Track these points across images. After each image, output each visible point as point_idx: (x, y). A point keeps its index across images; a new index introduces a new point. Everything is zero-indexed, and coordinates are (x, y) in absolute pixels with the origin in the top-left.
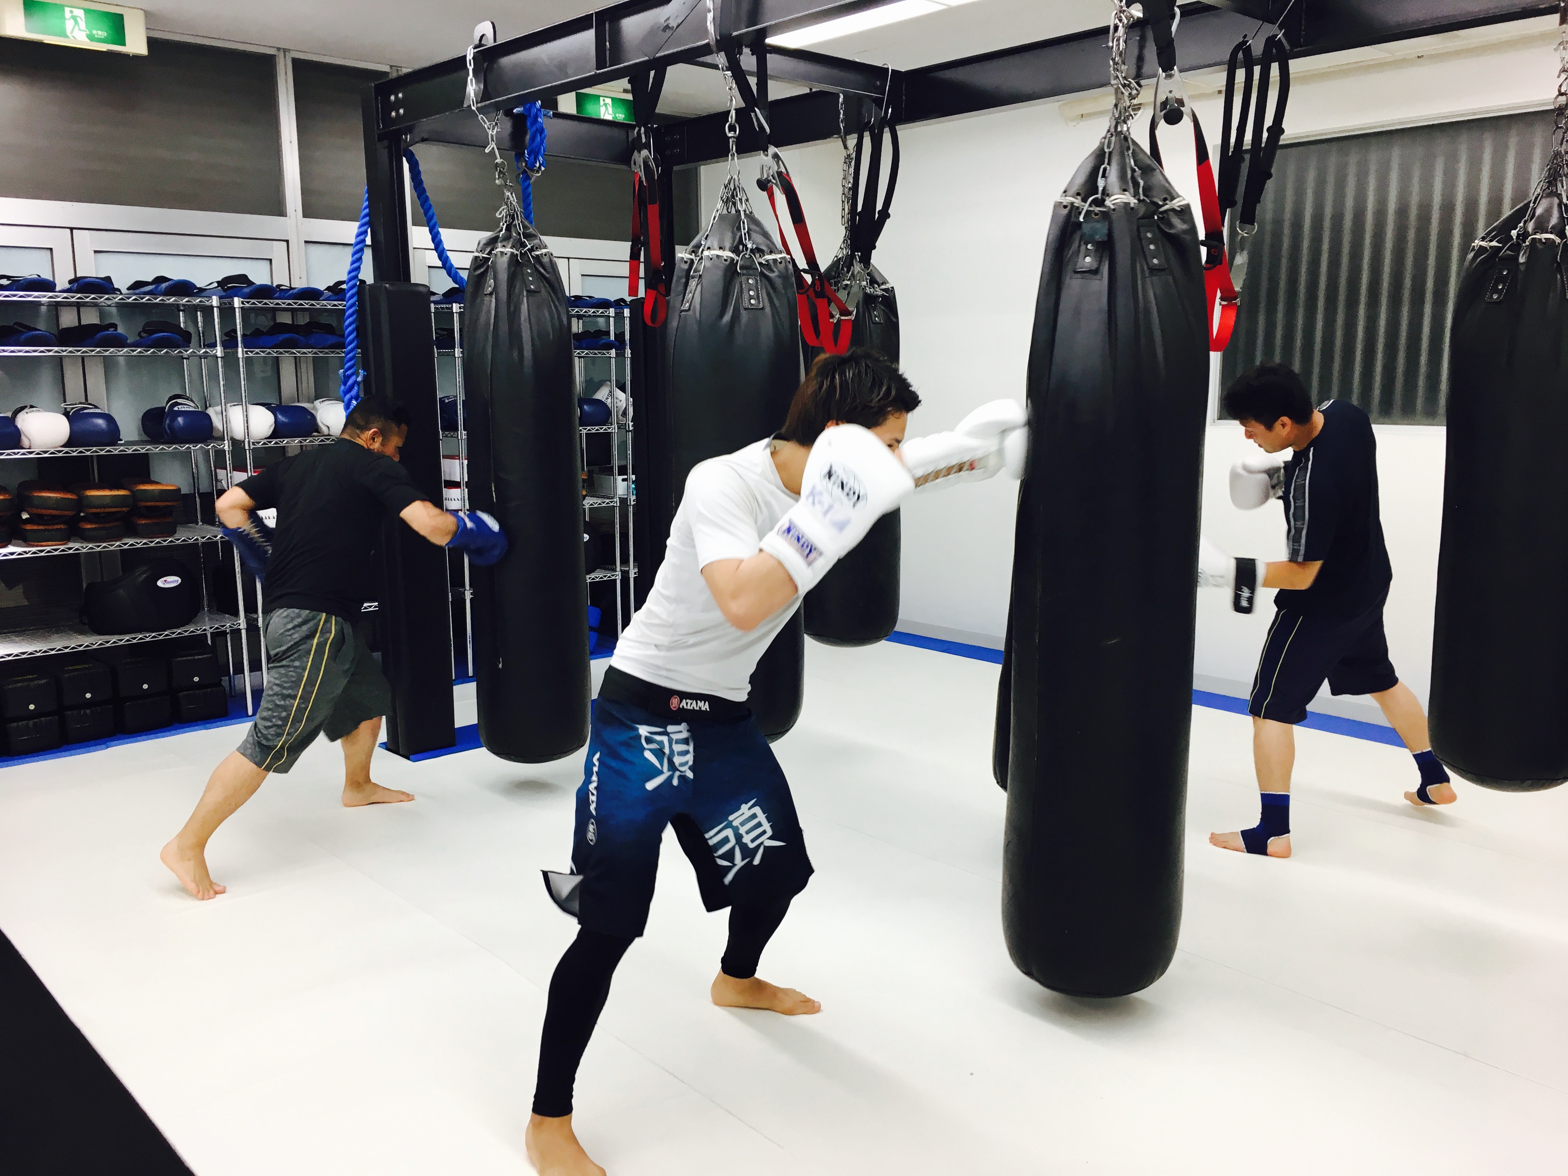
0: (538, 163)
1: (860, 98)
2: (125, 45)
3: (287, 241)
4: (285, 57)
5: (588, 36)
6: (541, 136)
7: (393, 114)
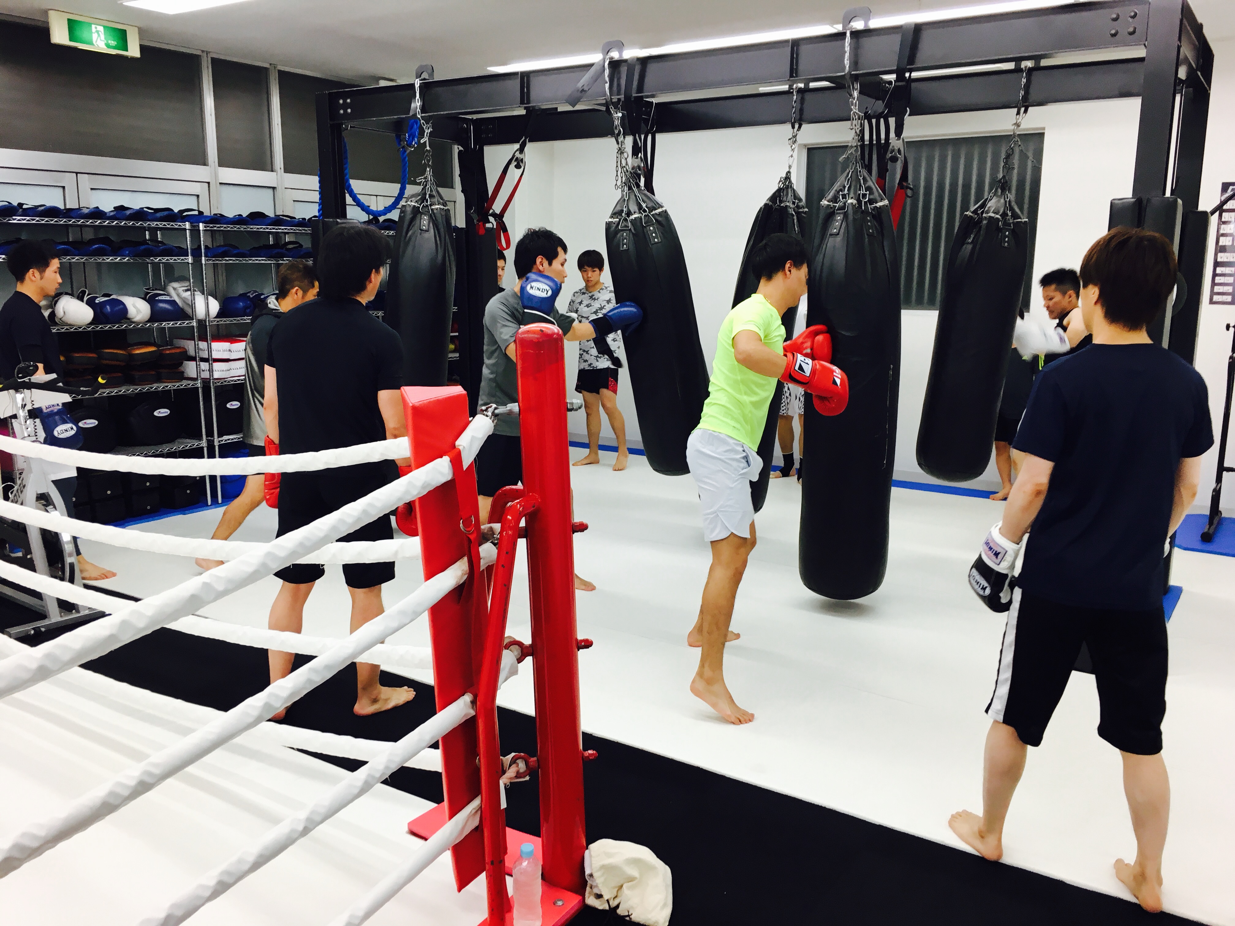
0: (414, 142)
2: (127, 50)
3: (209, 183)
4: (207, 57)
7: (342, 112)
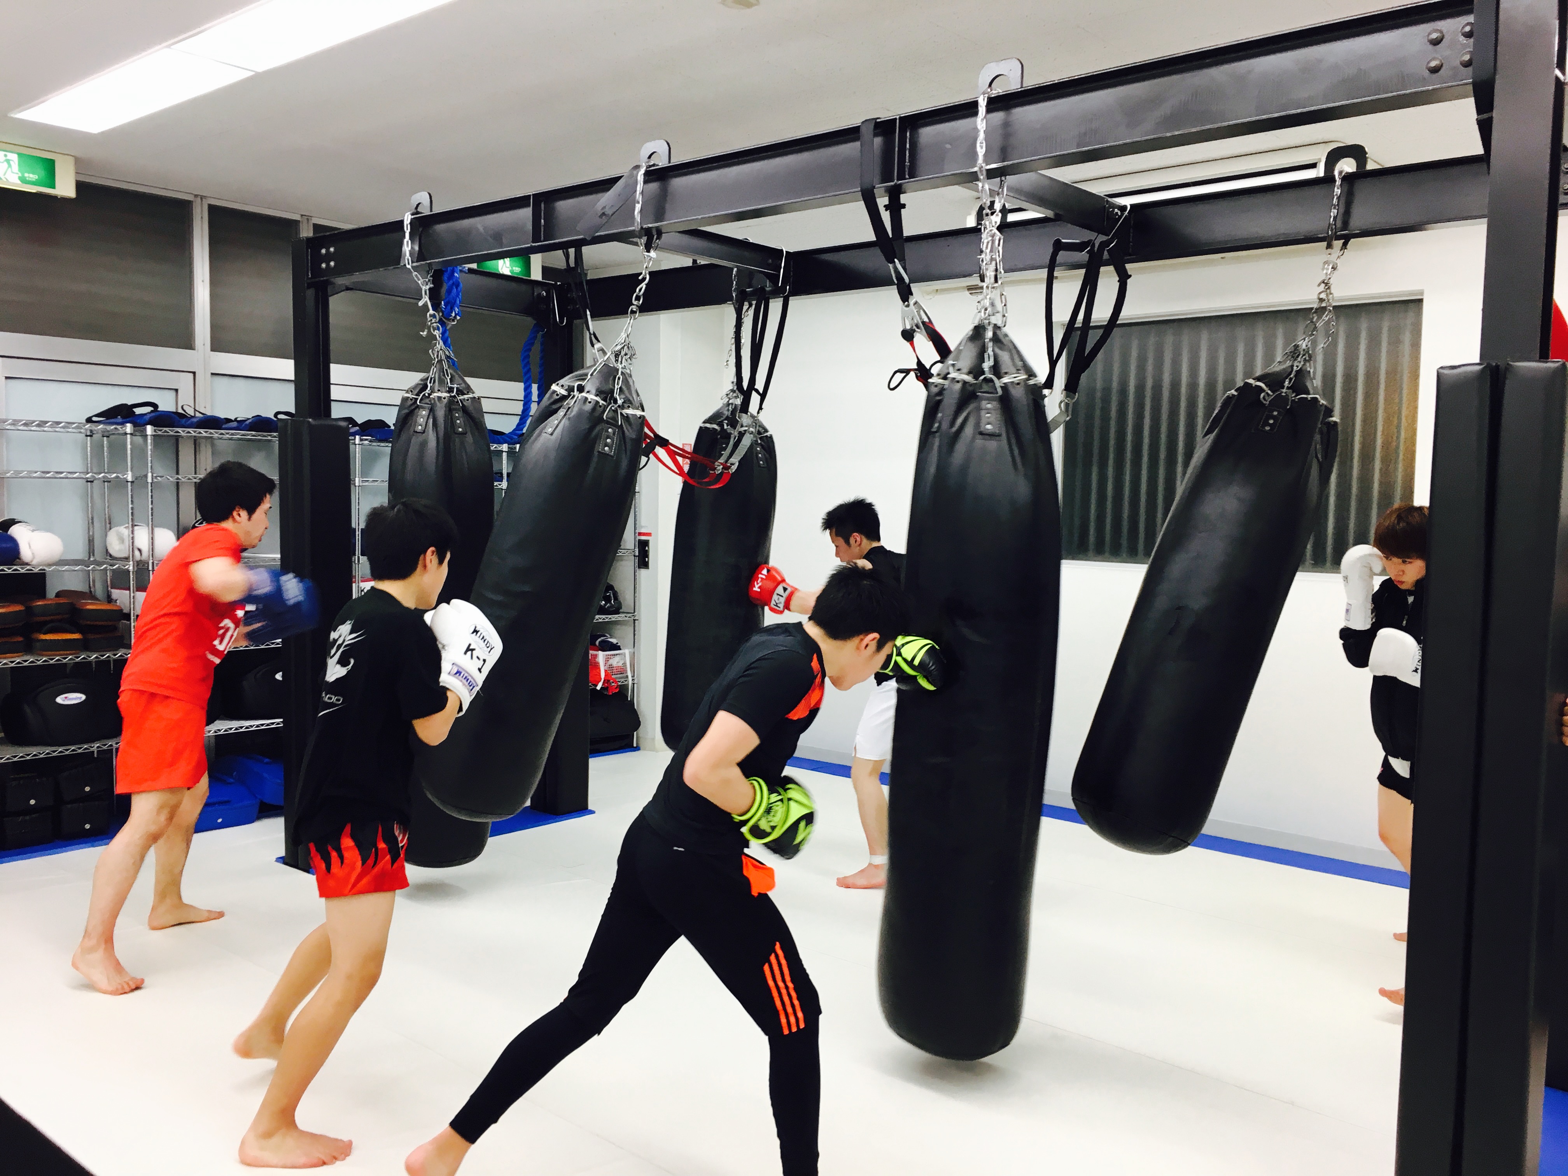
0: (454, 313)
1: (751, 273)
2: (54, 188)
3: (194, 373)
4: (202, 204)
5: (525, 214)
6: (457, 288)
7: (324, 265)
